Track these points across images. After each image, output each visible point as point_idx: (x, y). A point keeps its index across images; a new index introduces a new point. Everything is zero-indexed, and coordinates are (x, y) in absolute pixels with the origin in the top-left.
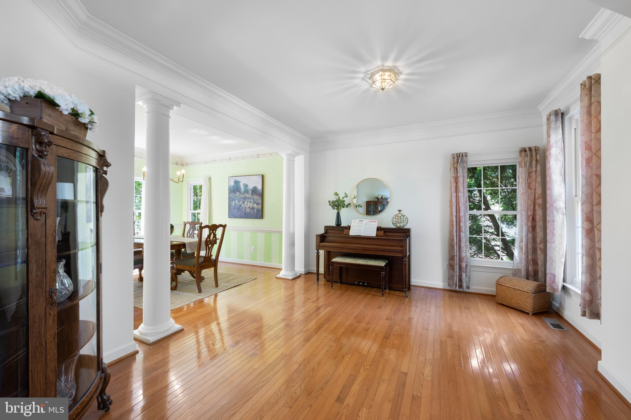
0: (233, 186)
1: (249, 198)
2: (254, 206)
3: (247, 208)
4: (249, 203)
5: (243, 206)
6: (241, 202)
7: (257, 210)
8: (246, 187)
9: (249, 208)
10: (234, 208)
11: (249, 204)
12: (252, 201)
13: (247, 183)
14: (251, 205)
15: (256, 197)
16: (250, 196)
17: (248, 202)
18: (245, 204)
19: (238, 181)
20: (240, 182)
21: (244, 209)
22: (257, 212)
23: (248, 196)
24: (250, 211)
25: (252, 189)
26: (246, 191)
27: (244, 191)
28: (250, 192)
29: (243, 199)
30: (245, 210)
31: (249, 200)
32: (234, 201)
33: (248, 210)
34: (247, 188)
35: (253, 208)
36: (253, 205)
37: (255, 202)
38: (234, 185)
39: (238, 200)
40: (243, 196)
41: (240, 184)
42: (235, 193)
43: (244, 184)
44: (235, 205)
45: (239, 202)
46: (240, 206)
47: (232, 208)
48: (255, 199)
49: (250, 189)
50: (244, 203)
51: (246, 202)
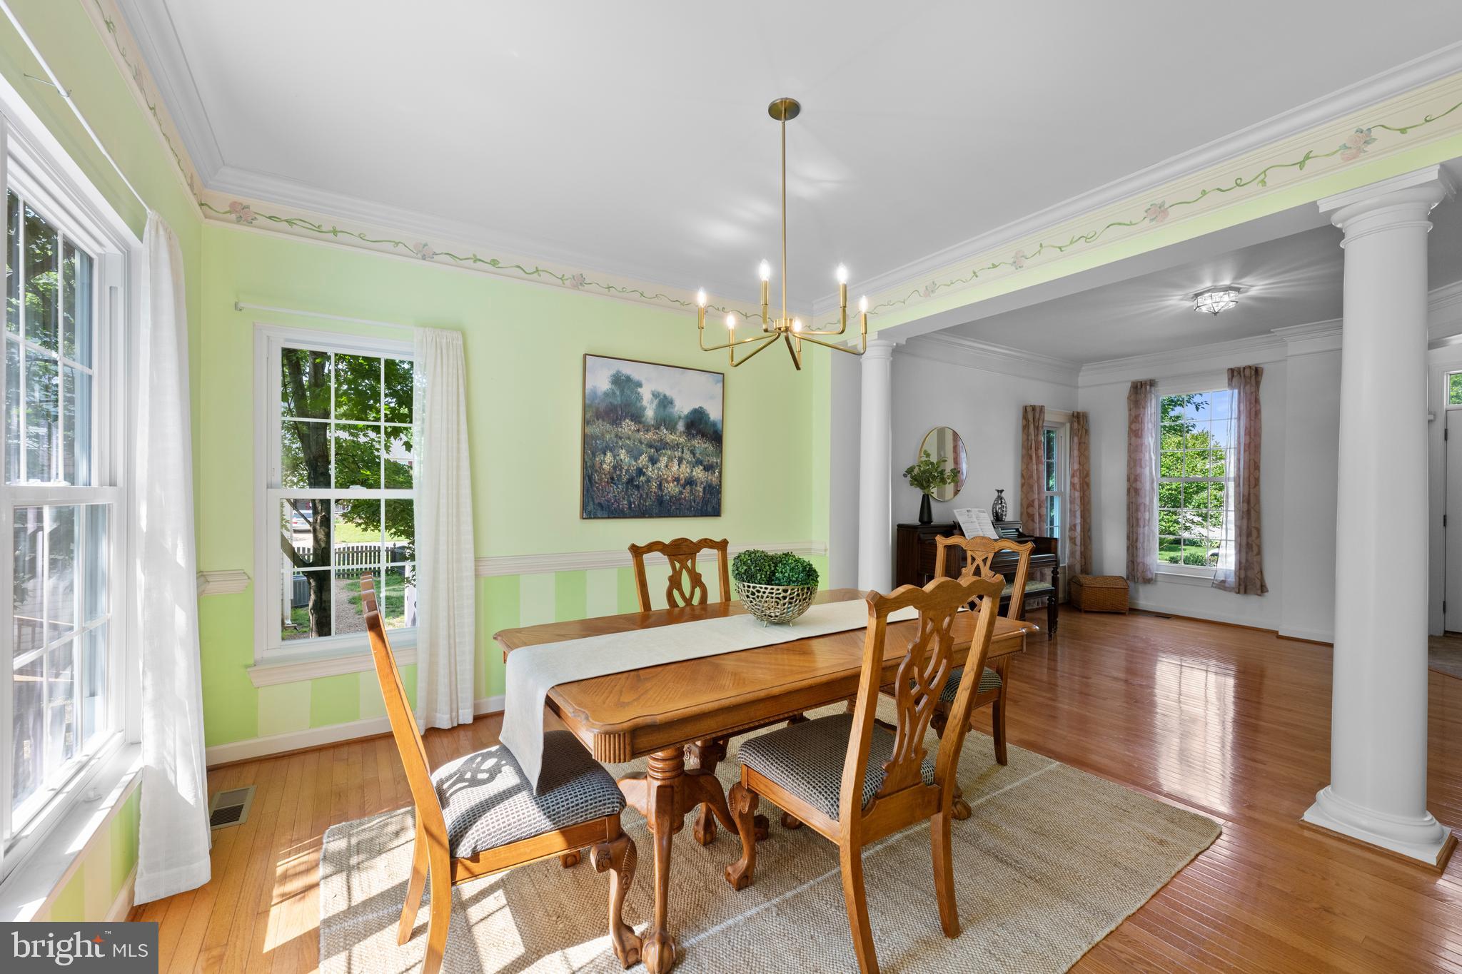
0: (606, 394)
1: (677, 446)
2: (694, 473)
3: (668, 482)
4: (676, 462)
5: (650, 472)
6: (644, 459)
7: (704, 488)
8: (665, 407)
9: (677, 480)
10: (612, 478)
11: (675, 468)
12: (688, 456)
13: (668, 394)
14: (685, 471)
15: (703, 445)
16: (682, 440)
17: (670, 459)
18: (658, 465)
19: (628, 379)
20: (640, 385)
21: (654, 485)
22: (704, 493)
23: (671, 438)
24: (681, 493)
25: (687, 417)
26: (666, 422)
27: (656, 418)
28: (681, 426)
29: (651, 446)
30: (660, 486)
31: (678, 454)
32: (609, 454)
33: (672, 489)
34: (669, 410)
35: (690, 482)
36: (692, 471)
37: (699, 462)
38: (614, 393)
39: (628, 452)
40: (650, 436)
41: (639, 390)
42: (616, 421)
43: (655, 395)
44: (615, 468)
45: (636, 459)
46: (640, 472)
47: (601, 479)
48: (698, 452)
49: (683, 416)
50: (653, 461)
51: (664, 460)
